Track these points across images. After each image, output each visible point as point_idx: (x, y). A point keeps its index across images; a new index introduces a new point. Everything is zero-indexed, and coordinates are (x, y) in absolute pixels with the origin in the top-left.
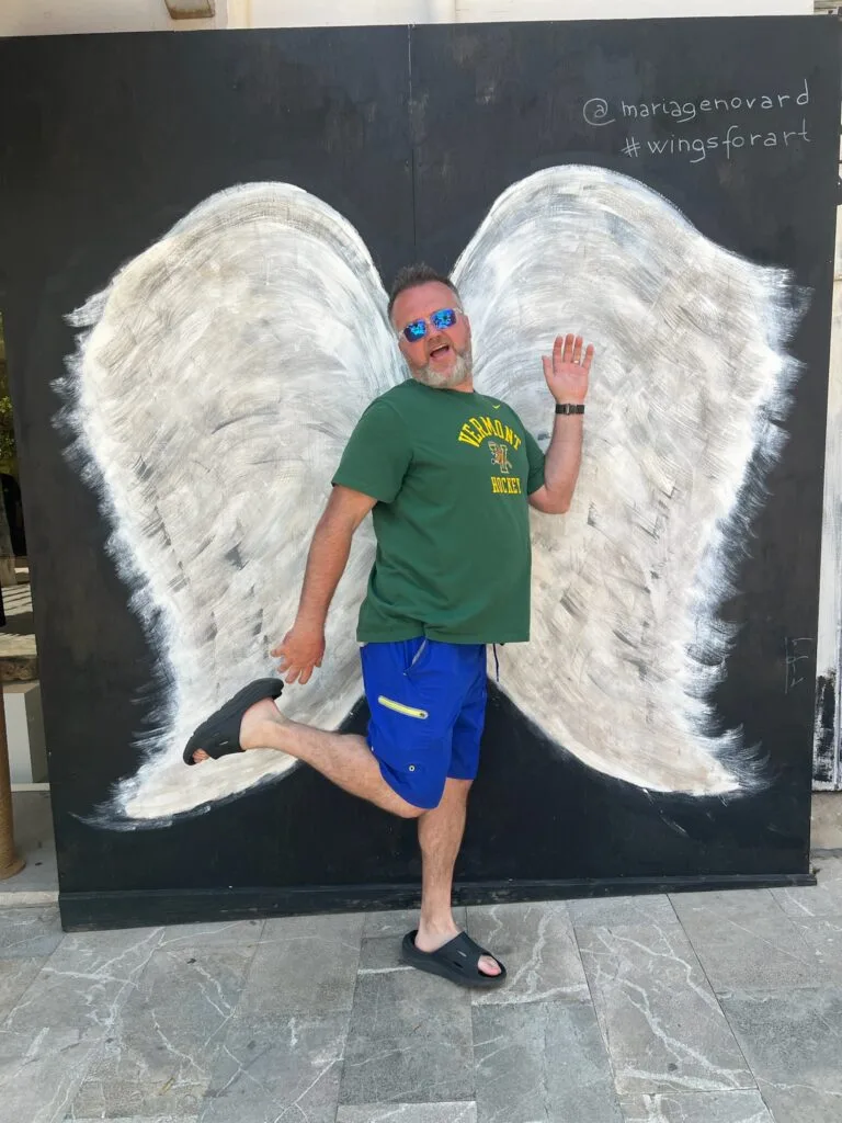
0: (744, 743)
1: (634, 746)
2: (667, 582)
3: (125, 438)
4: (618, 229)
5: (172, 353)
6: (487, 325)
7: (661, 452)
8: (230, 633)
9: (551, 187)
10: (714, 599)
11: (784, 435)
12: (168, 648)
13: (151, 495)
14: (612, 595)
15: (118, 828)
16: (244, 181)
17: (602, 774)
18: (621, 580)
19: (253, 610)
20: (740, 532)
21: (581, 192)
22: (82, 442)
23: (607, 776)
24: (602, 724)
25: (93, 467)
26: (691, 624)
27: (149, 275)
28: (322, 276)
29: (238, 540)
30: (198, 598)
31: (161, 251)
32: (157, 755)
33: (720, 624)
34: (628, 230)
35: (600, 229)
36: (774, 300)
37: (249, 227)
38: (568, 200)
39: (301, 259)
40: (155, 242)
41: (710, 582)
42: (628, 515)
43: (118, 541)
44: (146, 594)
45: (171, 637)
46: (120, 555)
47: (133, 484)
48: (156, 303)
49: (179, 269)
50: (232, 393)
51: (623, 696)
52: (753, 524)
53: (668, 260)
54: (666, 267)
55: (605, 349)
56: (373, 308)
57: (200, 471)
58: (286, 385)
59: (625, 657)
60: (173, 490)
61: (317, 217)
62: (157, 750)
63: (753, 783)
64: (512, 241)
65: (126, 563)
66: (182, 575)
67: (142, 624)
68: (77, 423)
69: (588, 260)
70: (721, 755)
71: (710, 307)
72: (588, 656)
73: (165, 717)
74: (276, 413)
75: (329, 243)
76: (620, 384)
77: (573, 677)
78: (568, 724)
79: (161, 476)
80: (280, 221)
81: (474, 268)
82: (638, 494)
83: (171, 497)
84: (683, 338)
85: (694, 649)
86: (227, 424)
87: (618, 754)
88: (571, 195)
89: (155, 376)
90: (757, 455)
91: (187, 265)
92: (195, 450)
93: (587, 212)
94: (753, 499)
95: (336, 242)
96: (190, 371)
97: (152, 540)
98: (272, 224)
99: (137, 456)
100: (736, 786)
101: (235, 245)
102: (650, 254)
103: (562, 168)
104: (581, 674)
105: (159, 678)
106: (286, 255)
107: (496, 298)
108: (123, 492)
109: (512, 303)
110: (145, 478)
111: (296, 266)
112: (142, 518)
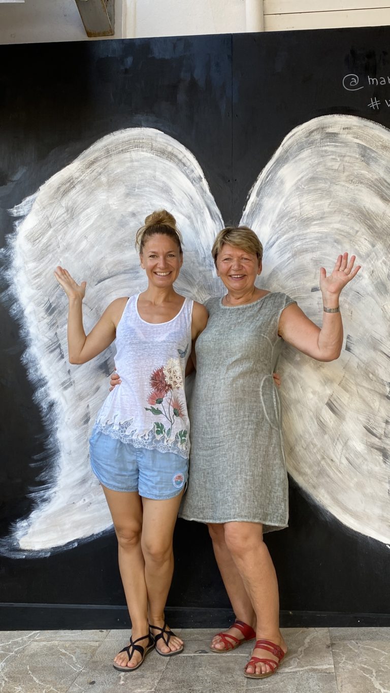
1: (379, 512)
3: (39, 287)
4: (366, 155)
5: (74, 233)
6: (278, 215)
9: (321, 128)
12: (57, 429)
13: (53, 325)
14: (363, 400)
15: (13, 557)
16: (125, 128)
17: (356, 532)
18: (369, 390)
22: (12, 289)
23: (359, 534)
25: (18, 306)
27: (63, 184)
28: (171, 184)
29: (108, 356)
30: (79, 395)
31: (72, 169)
32: (44, 504)
34: (373, 155)
35: (354, 155)
37: (127, 155)
38: (333, 136)
39: (158, 174)
40: (68, 164)
42: (374, 345)
43: (30, 355)
44: (45, 391)
45: (59, 421)
46: (31, 364)
47: (42, 317)
48: (66, 202)
49: (82, 181)
50: (110, 259)
51: (371, 474)
55: (357, 232)
56: (203, 205)
57: (86, 309)
59: (372, 446)
61: (170, 149)
62: (44, 500)
64: (296, 162)
65: (34, 370)
66: (70, 379)
67: (40, 411)
68: (10, 277)
69: (346, 174)
72: (346, 444)
73: (51, 477)
74: (138, 272)
75: (177, 165)
76: (368, 255)
77: (335, 459)
78: (330, 494)
79: (60, 313)
80: (146, 151)
81: (271, 180)
82: (381, 329)
86: (105, 279)
87: (368, 518)
88: (335, 133)
89: (61, 248)
93: (345, 144)
95: (181, 164)
96: (84, 245)
97: (52, 355)
98: (142, 153)
99: (46, 299)
101: (117, 166)
103: (329, 117)
104: (341, 457)
105: (50, 449)
106: (148, 172)
107: (284, 199)
108: (35, 322)
109: (295, 201)
110: (50, 314)
111: (155, 180)
112: (47, 340)
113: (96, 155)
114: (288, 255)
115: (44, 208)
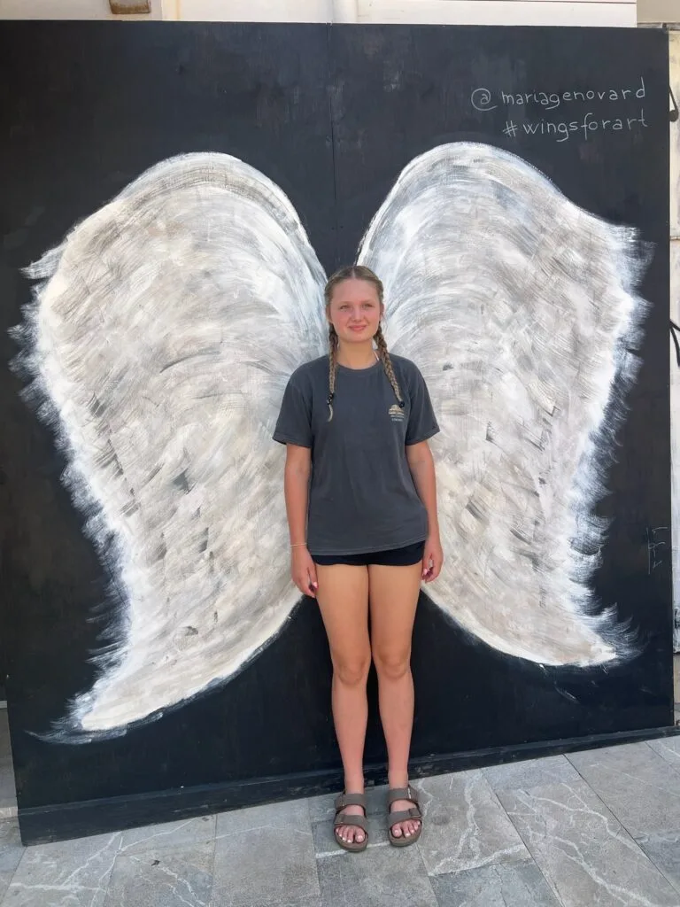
0: (619, 618)
1: (531, 628)
2: (552, 487)
3: (79, 379)
4: (502, 195)
5: (124, 301)
6: (399, 274)
7: (544, 377)
8: (179, 551)
9: (447, 160)
10: (590, 499)
11: (638, 361)
12: (121, 569)
13: (103, 430)
14: (509, 499)
15: (74, 742)
16: (187, 151)
17: (505, 654)
18: (515, 487)
19: (199, 529)
20: (607, 441)
21: (472, 164)
22: (38, 383)
23: (510, 655)
24: (505, 611)
25: (50, 406)
26: (573, 521)
27: (102, 232)
28: (256, 232)
29: (185, 466)
30: (148, 521)
31: (113, 211)
32: (111, 670)
33: (595, 519)
34: (511, 196)
35: (487, 195)
36: (626, 252)
37: (192, 191)
38: (461, 171)
39: (237, 218)
40: (108, 203)
41: (586, 484)
42: (519, 432)
43: (73, 472)
44: (100, 520)
45: (124, 558)
46: (76, 486)
47: (87, 420)
48: (107, 257)
49: (129, 227)
50: (178, 336)
51: (520, 585)
52: (618, 435)
53: (543, 220)
54: (542, 227)
55: (495, 293)
56: (300, 260)
57: (150, 406)
58: (226, 328)
59: (521, 552)
60: (125, 423)
61: (251, 183)
62: (111, 665)
63: (627, 652)
64: (417, 203)
65: (80, 492)
66: (134, 501)
67: (96, 548)
68: (34, 366)
69: (479, 220)
70: (602, 630)
71: (577, 258)
72: (491, 552)
73: (119, 633)
74: (218, 353)
75: (263, 206)
76: (509, 323)
77: (479, 572)
78: (476, 614)
79: (113, 413)
80: (219, 186)
81: (386, 227)
82: (526, 414)
83: (123, 430)
84: (557, 284)
85: (576, 542)
86: (172, 364)
87: (518, 636)
88: (464, 167)
89: (107, 322)
90: (618, 378)
91: (136, 223)
92: (144, 387)
93: (477, 181)
94: (617, 414)
95: (268, 204)
96: (139, 317)
97: (105, 470)
98: (213, 188)
99: (91, 394)
100: (614, 656)
101: (179, 206)
102: (529, 216)
103: (456, 144)
104: (486, 569)
105: (113, 597)
106: (224, 215)
107: (405, 252)
108: (78, 428)
109: (418, 255)
110: (99, 414)
111: (234, 225)
112: (96, 450)
113: (147, 190)
114: (413, 325)
115: (76, 266)
